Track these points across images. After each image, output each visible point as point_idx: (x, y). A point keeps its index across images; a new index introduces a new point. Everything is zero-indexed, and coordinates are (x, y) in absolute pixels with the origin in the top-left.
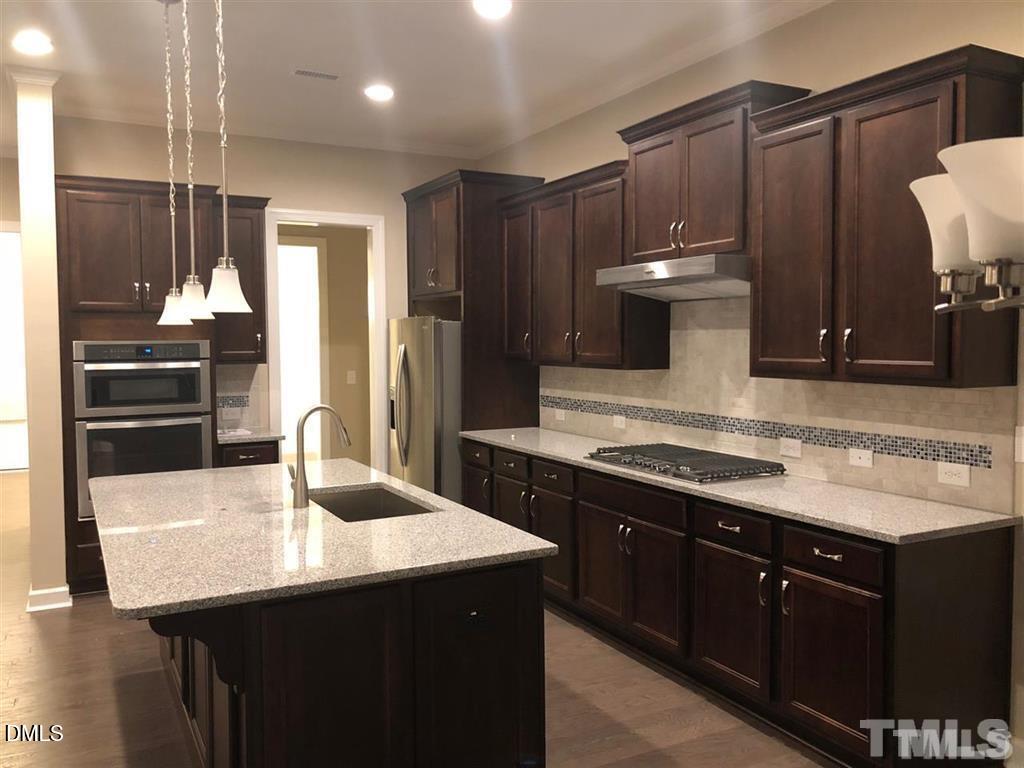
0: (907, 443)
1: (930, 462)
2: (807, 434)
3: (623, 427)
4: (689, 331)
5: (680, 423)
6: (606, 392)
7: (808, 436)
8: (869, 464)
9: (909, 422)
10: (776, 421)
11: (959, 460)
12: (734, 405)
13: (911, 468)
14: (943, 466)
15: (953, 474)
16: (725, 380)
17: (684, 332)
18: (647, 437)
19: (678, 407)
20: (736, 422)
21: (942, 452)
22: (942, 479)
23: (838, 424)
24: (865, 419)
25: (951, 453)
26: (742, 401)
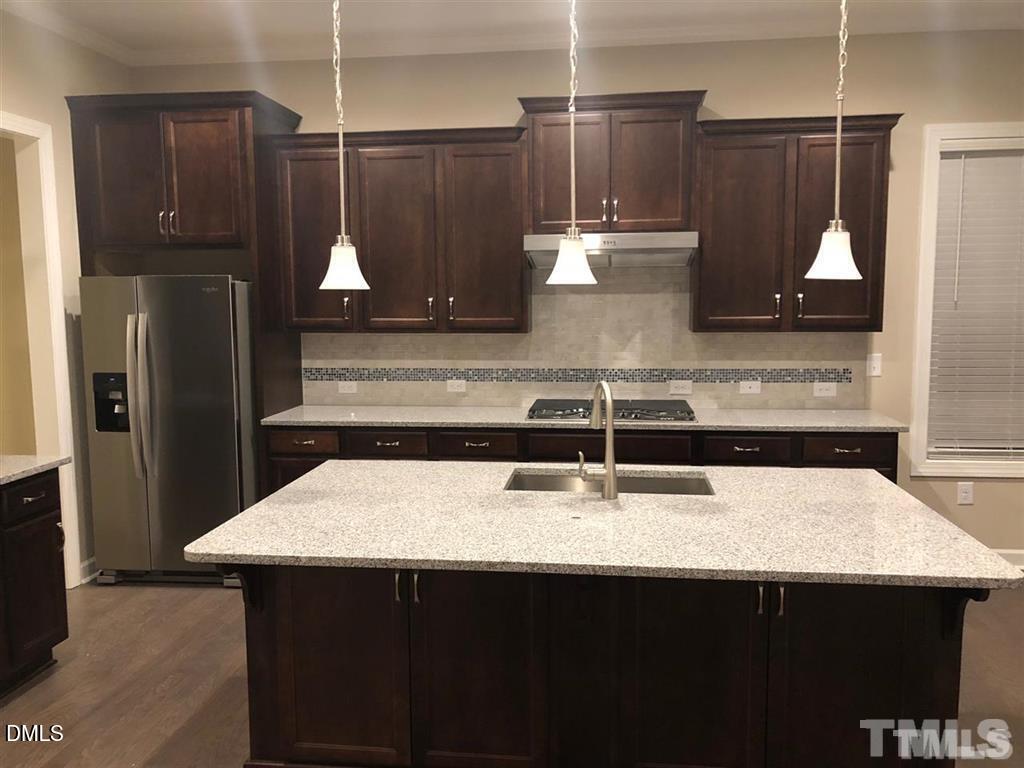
0: (789, 372)
1: (808, 384)
2: (697, 375)
3: (463, 390)
4: (558, 296)
5: (547, 379)
6: (435, 357)
7: (698, 376)
8: (758, 391)
9: (790, 358)
10: (664, 368)
11: (830, 380)
12: (615, 358)
13: (794, 389)
14: (817, 385)
15: (826, 390)
16: (605, 339)
17: (553, 296)
18: (499, 397)
19: (543, 365)
20: (619, 373)
21: (817, 376)
22: (816, 394)
23: (728, 365)
24: (752, 359)
25: (824, 376)
26: (625, 354)
